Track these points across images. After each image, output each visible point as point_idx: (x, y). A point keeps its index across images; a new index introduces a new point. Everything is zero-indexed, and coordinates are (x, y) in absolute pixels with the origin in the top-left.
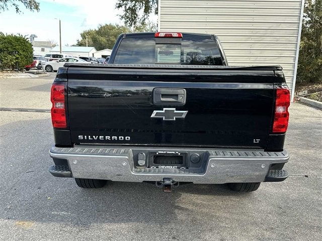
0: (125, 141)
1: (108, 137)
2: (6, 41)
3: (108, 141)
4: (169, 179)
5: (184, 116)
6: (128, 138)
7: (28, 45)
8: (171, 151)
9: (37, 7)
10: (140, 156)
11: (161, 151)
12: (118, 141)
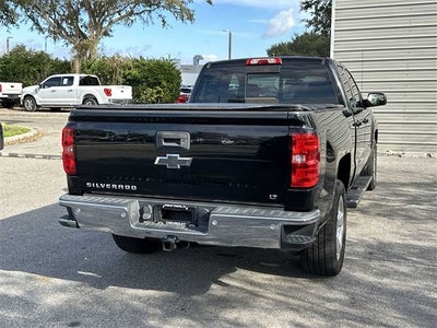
0: (130, 191)
1: (114, 186)
2: (146, 68)
3: (114, 190)
4: (172, 236)
5: (188, 164)
6: (134, 188)
7: (174, 72)
8: (178, 205)
9: (191, 18)
10: (145, 209)
11: (168, 204)
12: (124, 191)
